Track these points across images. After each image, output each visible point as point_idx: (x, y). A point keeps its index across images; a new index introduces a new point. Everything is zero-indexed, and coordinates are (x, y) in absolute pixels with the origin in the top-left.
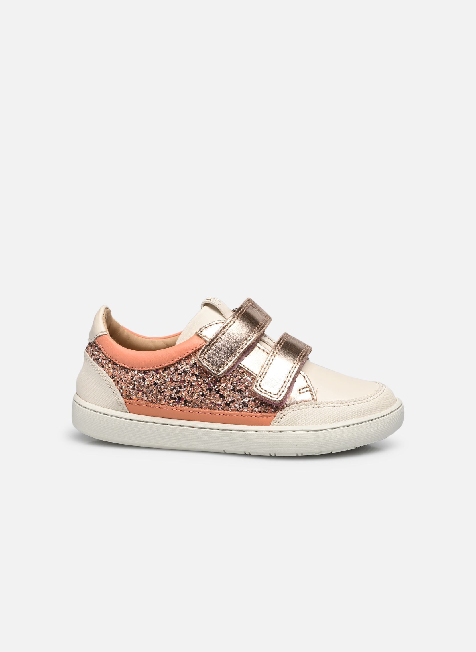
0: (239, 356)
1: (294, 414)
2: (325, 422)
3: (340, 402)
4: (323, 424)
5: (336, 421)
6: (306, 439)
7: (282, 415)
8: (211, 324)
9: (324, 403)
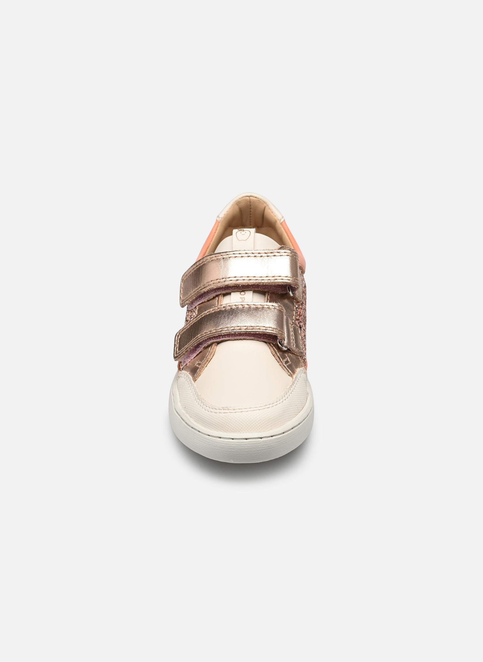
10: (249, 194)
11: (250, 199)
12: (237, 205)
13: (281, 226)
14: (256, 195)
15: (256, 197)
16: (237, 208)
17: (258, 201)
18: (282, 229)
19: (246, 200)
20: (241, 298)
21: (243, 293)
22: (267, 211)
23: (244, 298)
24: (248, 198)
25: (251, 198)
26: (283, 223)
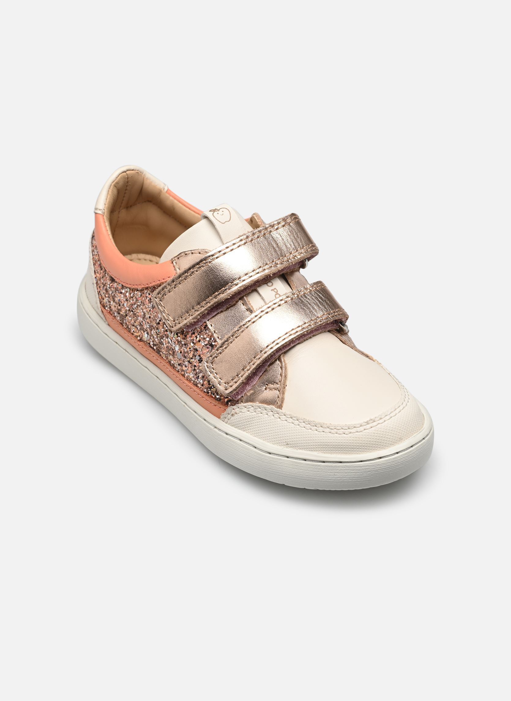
0: (203, 312)
1: (248, 416)
2: (279, 443)
3: (307, 422)
4: (276, 445)
5: (294, 447)
6: (249, 456)
7: (233, 412)
8: (193, 252)
9: (287, 415)
10: (124, 169)
11: (127, 174)
12: (115, 188)
13: (168, 195)
14: (132, 168)
15: (133, 170)
16: (115, 191)
17: (137, 174)
18: (171, 198)
19: (124, 177)
20: (272, 290)
21: (270, 284)
22: (147, 183)
23: (275, 289)
24: (125, 173)
25: (127, 172)
26: (168, 191)
